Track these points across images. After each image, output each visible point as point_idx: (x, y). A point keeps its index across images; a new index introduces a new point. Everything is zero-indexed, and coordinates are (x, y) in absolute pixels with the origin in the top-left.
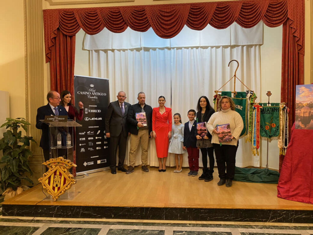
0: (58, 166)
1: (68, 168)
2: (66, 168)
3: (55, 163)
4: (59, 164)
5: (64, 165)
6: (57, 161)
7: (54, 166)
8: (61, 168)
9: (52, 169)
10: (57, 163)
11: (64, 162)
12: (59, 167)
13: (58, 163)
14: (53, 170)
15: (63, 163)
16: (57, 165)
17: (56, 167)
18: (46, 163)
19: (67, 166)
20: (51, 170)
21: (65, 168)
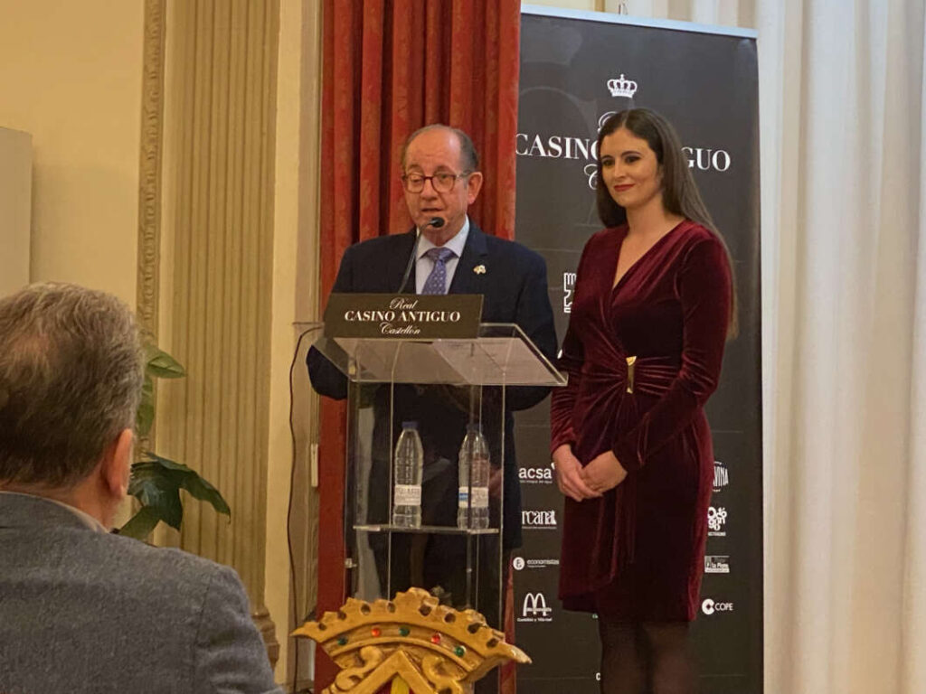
0: (401, 652)
1: (469, 668)
2: (461, 669)
3: (378, 627)
4: (408, 639)
5: (445, 648)
6: (397, 616)
7: (376, 652)
8: (419, 666)
9: (359, 672)
10: (397, 631)
11: (442, 625)
12: (410, 656)
13: (406, 628)
14: (367, 674)
15: (435, 634)
16: (396, 644)
17: (385, 657)
18: (322, 627)
19: (461, 654)
20: (356, 679)
21: (447, 667)
